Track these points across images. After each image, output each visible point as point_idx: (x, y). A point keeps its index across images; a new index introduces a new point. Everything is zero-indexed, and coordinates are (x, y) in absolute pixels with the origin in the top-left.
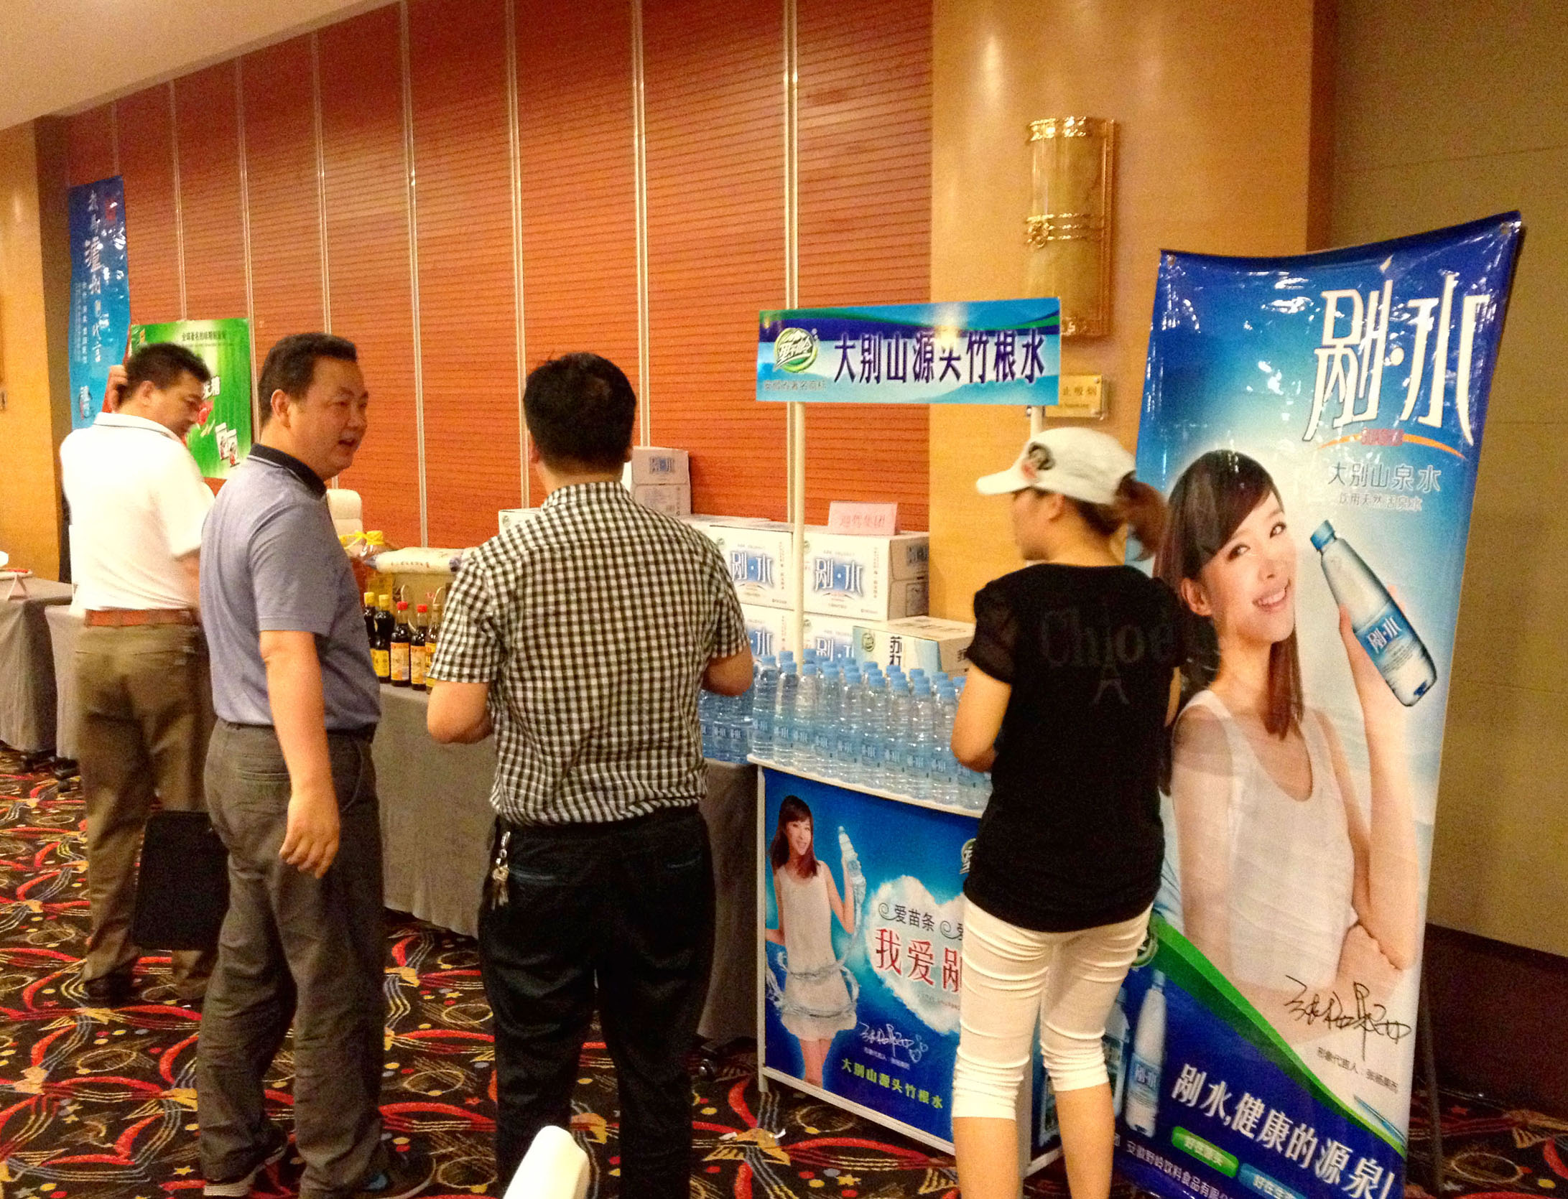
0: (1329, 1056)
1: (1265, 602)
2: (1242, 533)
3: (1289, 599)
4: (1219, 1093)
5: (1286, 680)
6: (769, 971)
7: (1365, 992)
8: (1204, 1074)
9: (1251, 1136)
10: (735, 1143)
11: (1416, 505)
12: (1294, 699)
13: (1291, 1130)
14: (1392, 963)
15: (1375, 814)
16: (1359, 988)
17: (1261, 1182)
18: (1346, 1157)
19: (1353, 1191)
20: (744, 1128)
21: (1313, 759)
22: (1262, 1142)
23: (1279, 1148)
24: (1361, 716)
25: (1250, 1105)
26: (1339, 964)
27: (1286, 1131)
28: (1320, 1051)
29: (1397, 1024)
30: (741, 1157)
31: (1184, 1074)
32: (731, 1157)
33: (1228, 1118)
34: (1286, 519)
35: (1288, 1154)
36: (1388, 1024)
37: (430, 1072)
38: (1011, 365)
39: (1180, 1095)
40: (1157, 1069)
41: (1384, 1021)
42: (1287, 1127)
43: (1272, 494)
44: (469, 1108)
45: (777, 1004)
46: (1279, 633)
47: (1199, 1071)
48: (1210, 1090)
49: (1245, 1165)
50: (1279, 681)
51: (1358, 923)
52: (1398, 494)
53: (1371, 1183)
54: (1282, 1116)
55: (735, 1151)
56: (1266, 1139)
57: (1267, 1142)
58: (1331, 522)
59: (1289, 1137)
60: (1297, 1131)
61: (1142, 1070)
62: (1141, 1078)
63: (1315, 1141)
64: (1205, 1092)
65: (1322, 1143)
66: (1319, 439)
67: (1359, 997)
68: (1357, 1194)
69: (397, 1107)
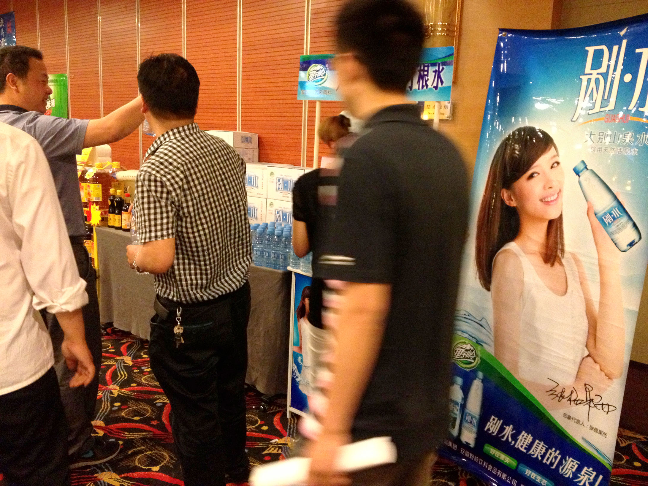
0: (569, 418)
1: (546, 200)
2: (535, 167)
3: (559, 199)
4: (509, 430)
5: (556, 237)
6: (294, 364)
7: (590, 389)
8: (502, 421)
9: (525, 451)
10: (278, 444)
11: (634, 152)
12: (560, 246)
13: (547, 450)
14: (606, 375)
15: (601, 304)
16: (587, 386)
17: (530, 473)
18: (576, 466)
19: (580, 482)
20: (281, 436)
21: (568, 276)
22: (530, 454)
23: (540, 458)
24: (596, 256)
25: (525, 437)
26: (577, 374)
27: (544, 450)
28: (565, 415)
29: (609, 405)
30: (280, 452)
31: (491, 420)
32: (275, 452)
33: (513, 442)
34: (560, 159)
35: (544, 461)
36: (603, 405)
37: (135, 408)
38: (426, 81)
39: (489, 430)
40: (477, 416)
41: (601, 403)
42: (544, 448)
43: (553, 148)
44: (152, 426)
45: (298, 380)
46: (553, 215)
47: (499, 419)
48: (505, 429)
49: (521, 464)
50: (552, 239)
51: (589, 356)
52: (624, 147)
53: (589, 479)
54: (542, 443)
55: (277, 449)
56: (533, 453)
57: (534, 455)
58: (585, 161)
59: (545, 454)
60: (550, 451)
61: (470, 417)
62: (469, 420)
63: (560, 457)
64: (502, 429)
65: (563, 458)
66: (581, 120)
67: (587, 391)
68: (582, 484)
69: (118, 425)
